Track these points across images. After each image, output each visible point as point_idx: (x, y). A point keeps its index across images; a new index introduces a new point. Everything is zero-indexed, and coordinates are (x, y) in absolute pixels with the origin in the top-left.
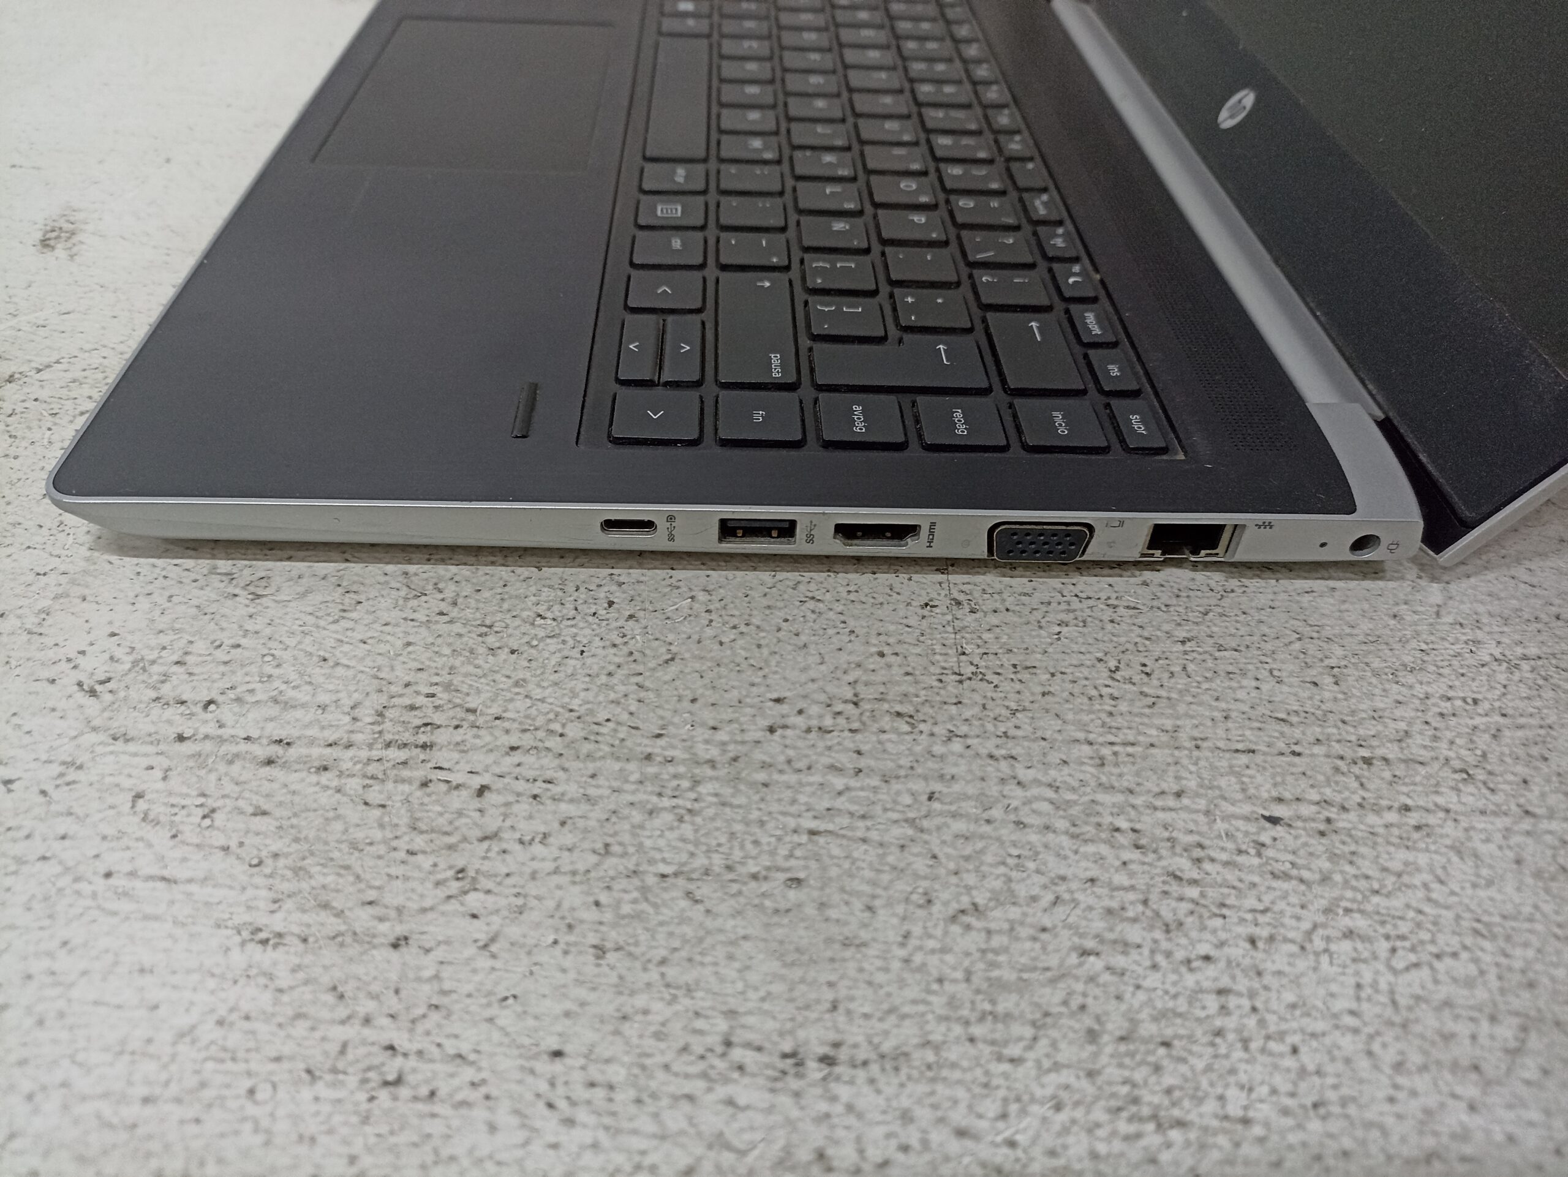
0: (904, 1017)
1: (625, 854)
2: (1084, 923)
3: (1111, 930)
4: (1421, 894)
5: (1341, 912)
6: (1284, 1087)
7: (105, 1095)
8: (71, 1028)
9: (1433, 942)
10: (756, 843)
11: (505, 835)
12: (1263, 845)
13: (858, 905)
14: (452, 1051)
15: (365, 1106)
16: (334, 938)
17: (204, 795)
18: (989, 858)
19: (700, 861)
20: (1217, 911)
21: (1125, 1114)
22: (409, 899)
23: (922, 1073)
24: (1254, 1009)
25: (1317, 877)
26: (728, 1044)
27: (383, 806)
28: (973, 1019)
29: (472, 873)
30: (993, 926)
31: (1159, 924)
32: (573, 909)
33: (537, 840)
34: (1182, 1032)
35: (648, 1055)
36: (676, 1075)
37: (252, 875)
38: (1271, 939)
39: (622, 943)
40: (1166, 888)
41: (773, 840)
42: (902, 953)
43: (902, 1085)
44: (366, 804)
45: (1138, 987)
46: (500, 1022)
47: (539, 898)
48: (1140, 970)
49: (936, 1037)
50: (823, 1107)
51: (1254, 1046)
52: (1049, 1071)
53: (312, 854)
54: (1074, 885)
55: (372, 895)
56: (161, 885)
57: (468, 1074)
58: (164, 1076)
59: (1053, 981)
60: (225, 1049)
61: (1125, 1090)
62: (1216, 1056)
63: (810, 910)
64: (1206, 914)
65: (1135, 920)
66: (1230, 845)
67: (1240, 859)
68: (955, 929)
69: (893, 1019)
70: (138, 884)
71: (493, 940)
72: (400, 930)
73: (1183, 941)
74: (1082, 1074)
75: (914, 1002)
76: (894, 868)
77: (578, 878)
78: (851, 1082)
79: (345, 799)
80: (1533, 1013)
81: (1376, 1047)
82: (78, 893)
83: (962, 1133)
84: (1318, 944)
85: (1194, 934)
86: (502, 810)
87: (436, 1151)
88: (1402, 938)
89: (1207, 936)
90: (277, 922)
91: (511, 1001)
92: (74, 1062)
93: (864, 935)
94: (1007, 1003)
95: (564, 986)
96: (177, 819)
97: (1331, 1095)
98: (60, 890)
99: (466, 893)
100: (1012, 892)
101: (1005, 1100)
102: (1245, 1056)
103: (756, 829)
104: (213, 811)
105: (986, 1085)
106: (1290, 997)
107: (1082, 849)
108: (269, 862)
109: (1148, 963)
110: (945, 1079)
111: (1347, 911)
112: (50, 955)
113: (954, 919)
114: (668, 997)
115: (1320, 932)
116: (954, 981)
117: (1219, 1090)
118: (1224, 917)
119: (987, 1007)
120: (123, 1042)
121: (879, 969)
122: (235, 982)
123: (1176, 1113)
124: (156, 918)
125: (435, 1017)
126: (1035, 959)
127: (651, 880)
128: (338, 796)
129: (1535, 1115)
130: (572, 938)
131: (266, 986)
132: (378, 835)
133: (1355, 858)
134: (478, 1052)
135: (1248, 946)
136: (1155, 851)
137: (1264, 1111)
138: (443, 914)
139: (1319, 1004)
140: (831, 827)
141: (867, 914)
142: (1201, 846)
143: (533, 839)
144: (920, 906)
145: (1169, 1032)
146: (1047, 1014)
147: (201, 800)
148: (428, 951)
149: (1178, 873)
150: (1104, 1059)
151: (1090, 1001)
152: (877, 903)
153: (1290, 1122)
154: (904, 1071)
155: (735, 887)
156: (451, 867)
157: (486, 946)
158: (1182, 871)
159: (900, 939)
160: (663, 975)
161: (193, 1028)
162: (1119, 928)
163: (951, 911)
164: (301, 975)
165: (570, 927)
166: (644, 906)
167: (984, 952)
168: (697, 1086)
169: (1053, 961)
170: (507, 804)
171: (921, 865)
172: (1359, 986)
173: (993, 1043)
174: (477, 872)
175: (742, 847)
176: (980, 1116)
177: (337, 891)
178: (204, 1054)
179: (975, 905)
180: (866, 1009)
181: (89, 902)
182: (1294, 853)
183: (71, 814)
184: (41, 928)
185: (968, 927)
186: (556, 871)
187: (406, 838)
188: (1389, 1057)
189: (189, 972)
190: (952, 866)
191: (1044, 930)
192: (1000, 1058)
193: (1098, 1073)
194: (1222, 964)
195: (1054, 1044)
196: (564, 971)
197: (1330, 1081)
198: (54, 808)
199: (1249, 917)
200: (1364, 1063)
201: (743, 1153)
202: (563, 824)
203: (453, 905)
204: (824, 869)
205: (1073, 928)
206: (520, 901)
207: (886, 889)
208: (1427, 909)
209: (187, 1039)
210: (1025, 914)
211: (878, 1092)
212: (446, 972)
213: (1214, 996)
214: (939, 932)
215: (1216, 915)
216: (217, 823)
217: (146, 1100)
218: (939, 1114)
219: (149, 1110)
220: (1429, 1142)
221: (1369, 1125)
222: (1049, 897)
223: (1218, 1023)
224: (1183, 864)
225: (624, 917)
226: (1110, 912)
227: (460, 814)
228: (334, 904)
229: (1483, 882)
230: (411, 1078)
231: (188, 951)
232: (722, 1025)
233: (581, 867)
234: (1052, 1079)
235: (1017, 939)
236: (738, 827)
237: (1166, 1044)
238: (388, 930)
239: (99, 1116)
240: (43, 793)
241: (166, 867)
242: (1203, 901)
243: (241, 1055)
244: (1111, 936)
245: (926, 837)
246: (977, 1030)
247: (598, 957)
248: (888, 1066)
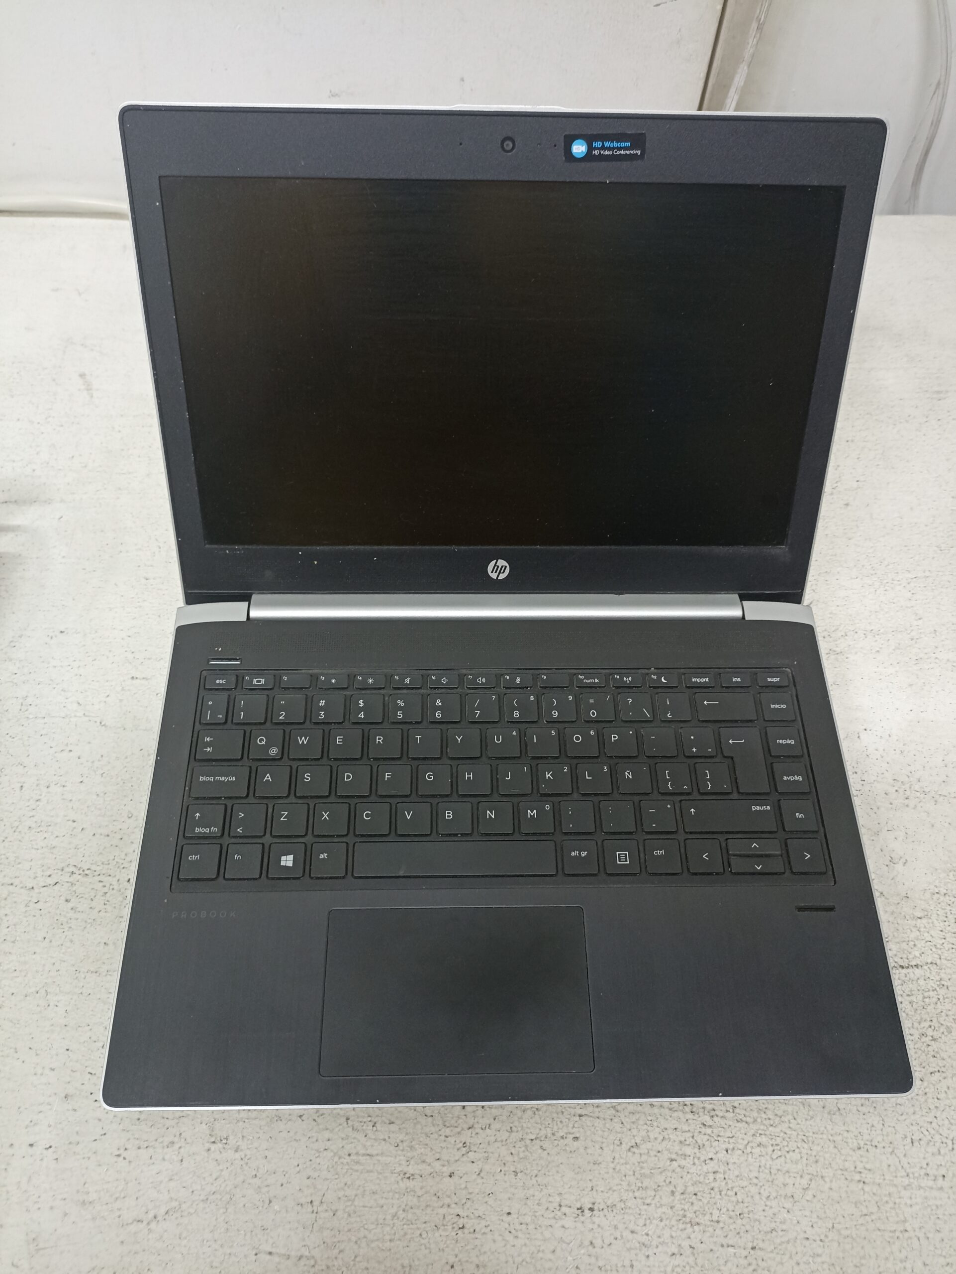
0: (614, 1191)
1: (517, 1132)
2: (672, 1147)
3: (681, 1150)
4: (787, 1125)
5: (758, 1135)
6: (731, 1208)
7: (378, 1240)
8: (359, 1216)
9: (787, 1146)
10: (561, 1122)
11: (476, 1126)
12: (735, 1107)
13: (597, 1147)
14: (477, 1215)
15: (455, 1237)
16: (430, 1174)
17: (369, 1116)
18: (641, 1122)
19: (543, 1132)
20: (717, 1139)
21: (681, 1221)
22: (450, 1157)
23: (620, 1211)
24: (725, 1179)
25: (752, 1120)
26: (560, 1206)
27: (432, 1116)
28: (635, 1190)
29: (468, 1144)
30: (642, 1152)
31: (697, 1146)
32: (504, 1157)
33: (487, 1127)
34: (701, 1189)
35: (536, 1212)
36: (546, 1218)
37: (397, 1151)
38: (733, 1149)
39: (522, 1169)
40: (700, 1130)
41: (567, 1120)
42: (612, 1165)
43: (614, 1216)
44: (426, 1115)
45: (688, 1173)
46: (489, 1203)
47: (492, 1153)
48: (689, 1165)
49: (624, 1198)
50: (591, 1226)
51: (723, 1193)
52: (659, 1207)
53: (414, 1140)
54: (669, 1131)
55: (437, 1156)
56: (368, 1157)
57: (483, 1223)
58: (393, 1232)
59: (661, 1173)
60: (408, 1220)
61: (681, 1213)
62: (711, 1198)
63: (582, 1150)
64: (713, 1140)
65: (689, 1145)
66: (724, 1109)
67: (727, 1114)
68: (630, 1154)
69: (611, 1192)
70: (360, 1157)
71: (481, 1171)
72: (451, 1170)
73: (704, 1152)
74: (669, 1208)
75: (617, 1185)
76: (609, 1129)
77: (504, 1143)
78: (599, 1217)
79: (418, 1114)
80: (815, 1173)
81: (762, 1191)
82: (342, 1163)
83: (632, 1232)
84: (749, 1149)
85: (708, 1149)
86: (472, 1114)
87: (480, 1250)
88: (777, 1145)
89: (712, 1149)
90: (411, 1170)
91: (491, 1195)
92: (365, 1229)
93: (600, 1159)
94: (646, 1182)
95: (507, 1188)
96: (364, 1127)
97: (746, 1210)
98: (336, 1162)
99: (468, 1152)
100: (648, 1136)
101: (646, 1219)
102: (720, 1197)
103: (560, 1115)
104: (375, 1123)
105: (640, 1214)
106: (737, 1173)
107: (673, 1115)
108: (400, 1144)
109: (692, 1163)
110: (627, 1213)
111: (761, 1134)
112: (342, 1189)
113: (629, 1150)
114: (540, 1189)
115: (750, 1144)
116: (629, 1175)
117: (711, 1211)
118: (719, 1141)
119: (640, 1185)
120: (377, 1220)
121: (606, 1173)
122: (404, 1195)
123: (697, 1220)
124: (371, 1171)
125: (469, 1203)
126: (655, 1164)
127: (528, 1142)
128: (415, 1112)
129: (807, 1213)
130: (506, 1169)
131: (414, 1196)
132: (433, 1129)
133: (766, 1111)
134: (484, 1214)
135: (725, 1152)
136: (698, 1114)
137: (724, 1218)
138: (463, 1162)
139: (746, 1175)
140: (586, 1112)
141: (601, 1150)
142: (714, 1110)
143: (486, 1127)
144: (618, 1146)
145: (696, 1190)
146: (659, 1186)
147: (369, 1119)
148: (461, 1177)
149: (705, 1123)
150: (676, 1201)
151: (672, 1180)
152: (604, 1146)
153: (732, 1221)
154: (615, 1211)
155: (556, 1142)
156: (461, 1142)
157: (479, 1174)
158: (706, 1121)
159: (612, 1160)
160: (537, 1181)
161: (396, 1213)
162: (683, 1149)
163: (628, 1147)
164: (424, 1190)
165: (504, 1164)
166: (527, 1153)
167: (639, 1163)
168: (552, 1222)
169: (661, 1165)
170: (474, 1112)
171: (618, 1126)
172: (760, 1166)
173: (642, 1198)
174: (470, 1143)
175: (557, 1124)
176: (638, 1226)
177: (427, 1155)
178: (402, 1223)
179: (636, 1143)
180: (602, 1189)
181: (347, 1167)
182: (746, 1110)
183: (327, 1129)
184: (336, 1179)
185: (634, 1153)
186: (496, 1141)
187: (443, 1130)
188: (765, 1194)
189: (388, 1192)
190: (628, 1127)
191: (659, 1152)
192: (644, 1204)
193: (674, 1207)
194: (716, 1161)
195: (661, 1198)
196: (505, 1182)
197: (746, 1205)
198: (321, 1127)
199: (727, 1140)
200: (757, 1197)
201: (569, 1244)
202: (495, 1119)
203: (465, 1159)
204: (585, 1132)
205: (668, 1150)
206: (486, 1155)
207: (606, 1139)
208: (788, 1132)
209: (396, 1218)
210: (653, 1146)
211: (607, 1219)
212: (469, 1185)
213: (712, 1174)
214: (624, 1156)
215: (716, 1140)
216: (379, 1128)
217: (390, 1241)
218: (626, 1226)
219: (392, 1244)
220: (773, 1225)
221: (756, 1220)
222: (662, 1138)
223: (713, 1185)
224: (706, 1119)
225: (521, 1159)
226: (681, 1142)
227: (459, 1117)
228: (427, 1161)
229: (809, 1117)
230: (467, 1226)
231: (386, 1184)
232: (558, 1199)
233: (504, 1138)
234: (660, 1210)
235: (650, 1156)
236: (555, 1115)
237: (695, 1194)
238: (447, 1170)
239: (379, 1247)
240: (314, 1120)
241: (367, 1150)
242: (712, 1135)
243: (414, 1222)
244: (680, 1152)
245: (619, 1114)
246: (637, 1194)
247: (516, 1176)
248: (609, 1210)
